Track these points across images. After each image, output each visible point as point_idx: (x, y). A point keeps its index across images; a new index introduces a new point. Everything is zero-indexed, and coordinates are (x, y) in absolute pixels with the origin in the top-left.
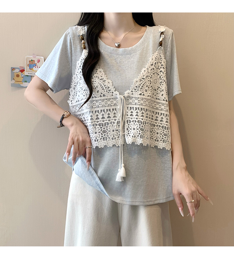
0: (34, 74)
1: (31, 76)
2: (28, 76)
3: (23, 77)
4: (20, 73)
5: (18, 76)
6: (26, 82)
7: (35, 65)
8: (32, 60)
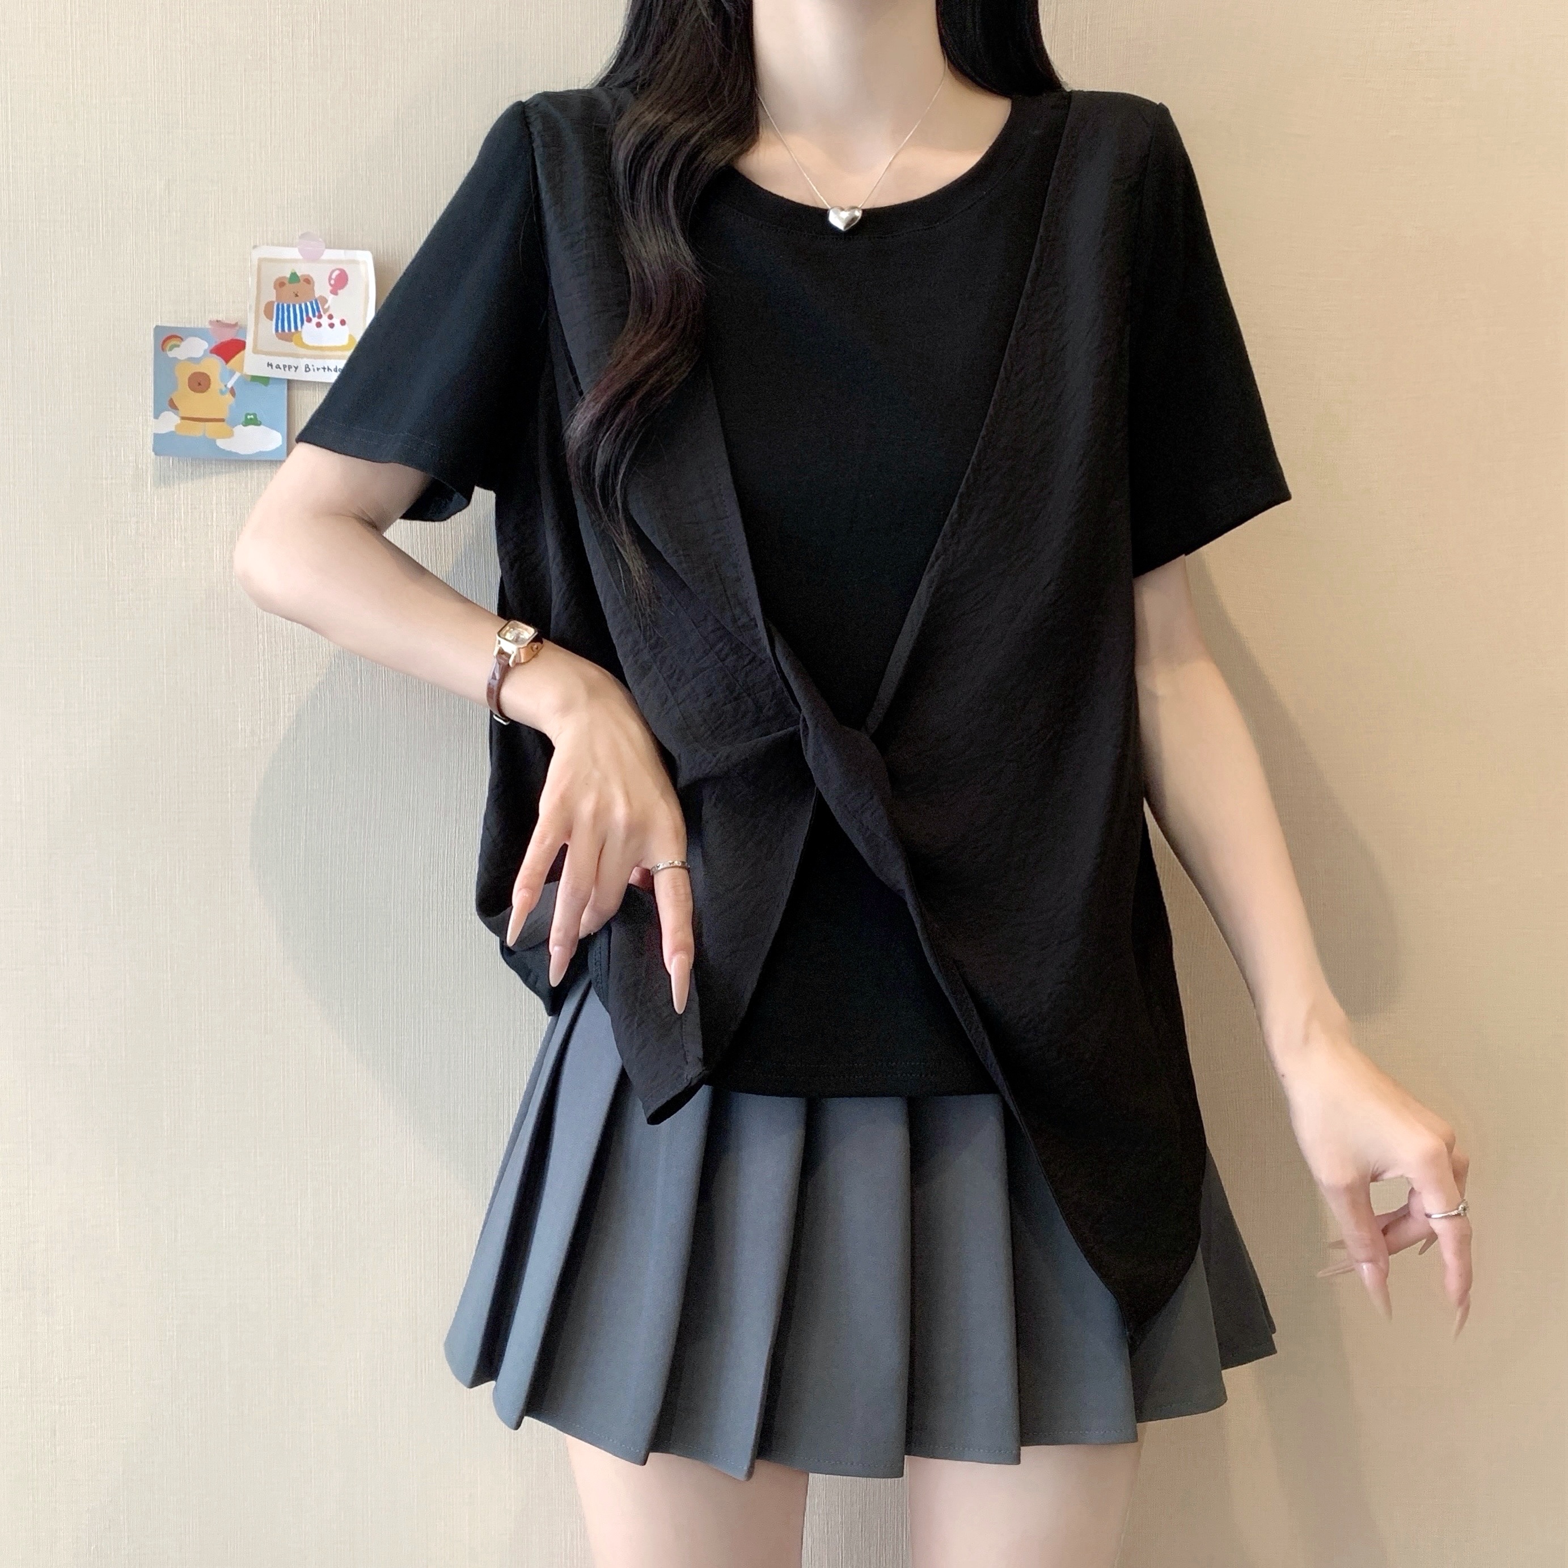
0: (307, 367)
1: (289, 382)
2: (265, 381)
3: (232, 392)
4: (217, 361)
5: (200, 383)
6: (255, 422)
7: (317, 309)
8: (294, 275)
